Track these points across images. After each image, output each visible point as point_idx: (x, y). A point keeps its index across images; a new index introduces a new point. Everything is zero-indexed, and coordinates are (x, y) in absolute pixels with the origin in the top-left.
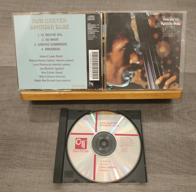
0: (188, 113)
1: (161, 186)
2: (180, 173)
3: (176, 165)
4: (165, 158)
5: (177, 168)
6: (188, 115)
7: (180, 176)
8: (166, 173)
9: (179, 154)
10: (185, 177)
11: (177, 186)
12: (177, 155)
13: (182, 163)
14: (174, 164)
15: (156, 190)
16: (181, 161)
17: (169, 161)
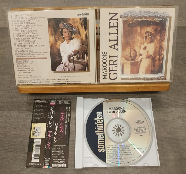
0: (182, 59)
1: (164, 117)
2: (178, 107)
3: (175, 101)
4: (165, 96)
5: (176, 103)
6: (182, 61)
7: (178, 108)
8: (167, 107)
9: (176, 92)
10: (182, 110)
11: (177, 117)
12: (175, 93)
13: (179, 99)
14: (173, 100)
15: (160, 120)
16: (178, 97)
17: (169, 98)
